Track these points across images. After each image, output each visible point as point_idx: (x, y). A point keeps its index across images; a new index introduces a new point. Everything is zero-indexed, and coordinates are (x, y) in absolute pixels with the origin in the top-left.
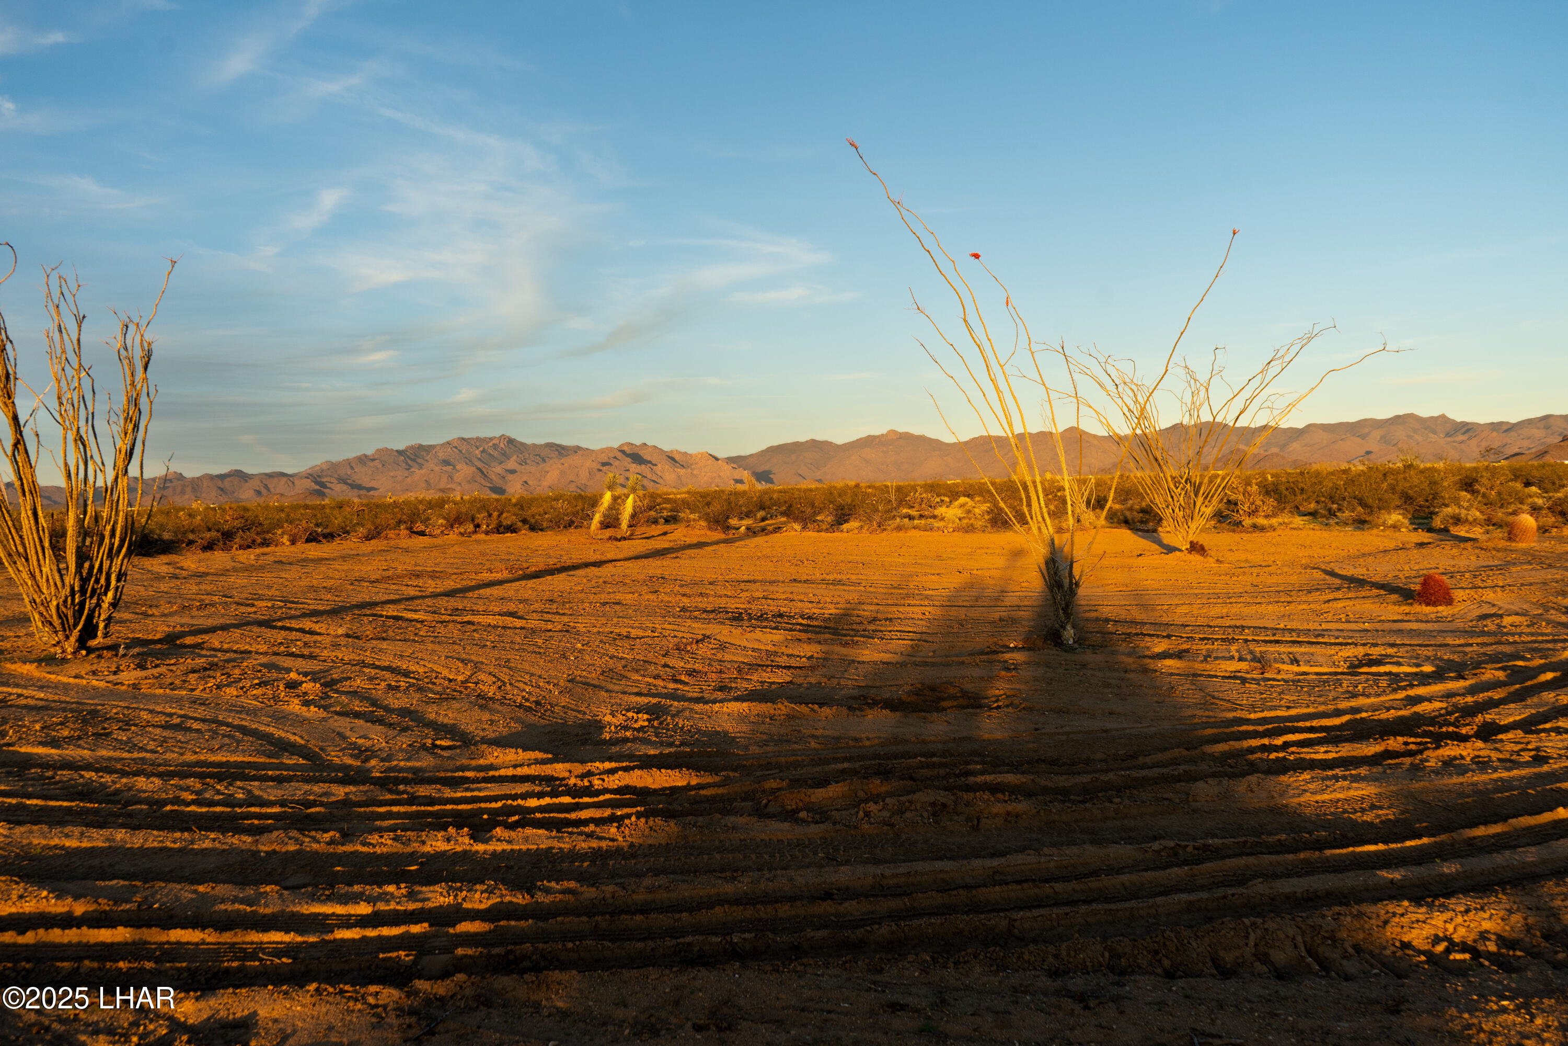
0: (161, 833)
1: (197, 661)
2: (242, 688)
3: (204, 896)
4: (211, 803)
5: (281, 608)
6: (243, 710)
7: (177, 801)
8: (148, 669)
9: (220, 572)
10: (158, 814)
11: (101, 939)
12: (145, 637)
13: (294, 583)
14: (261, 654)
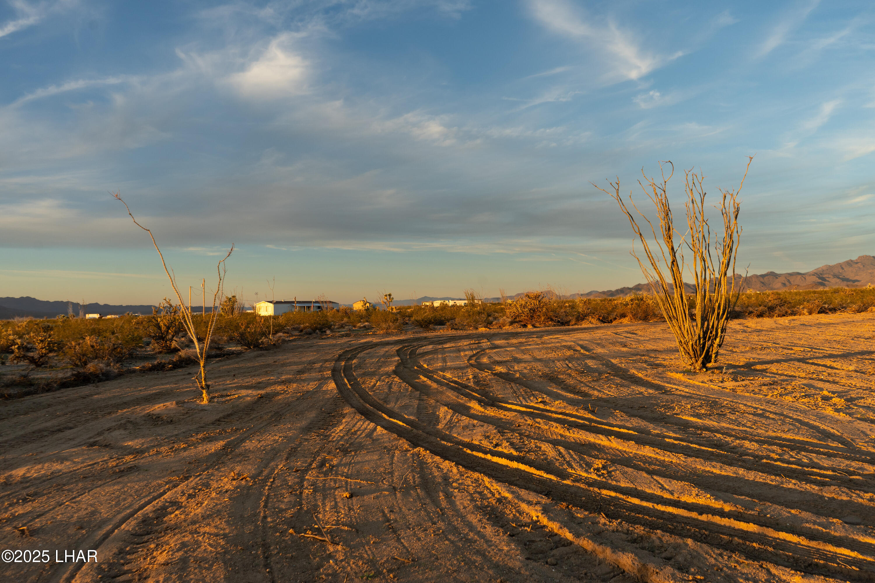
0: (763, 474)
1: (765, 379)
2: (795, 397)
3: (795, 516)
4: (789, 462)
5: (809, 352)
6: (797, 410)
7: (768, 457)
8: (739, 381)
9: (769, 330)
10: (759, 463)
11: (741, 527)
12: (735, 364)
13: (815, 338)
14: (802, 378)
